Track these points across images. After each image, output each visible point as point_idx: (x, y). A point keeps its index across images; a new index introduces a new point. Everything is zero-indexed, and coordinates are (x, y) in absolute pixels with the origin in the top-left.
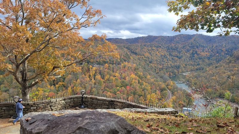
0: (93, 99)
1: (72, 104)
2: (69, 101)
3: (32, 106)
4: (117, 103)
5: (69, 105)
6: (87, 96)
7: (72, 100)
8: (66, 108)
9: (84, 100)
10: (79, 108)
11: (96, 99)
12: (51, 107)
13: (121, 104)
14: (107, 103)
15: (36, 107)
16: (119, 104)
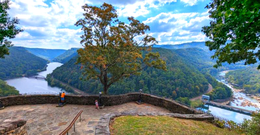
0: (147, 96)
1: (133, 99)
2: (132, 96)
3: (109, 99)
4: (165, 101)
5: (132, 99)
6: (144, 94)
7: (134, 96)
8: (130, 101)
9: (141, 96)
10: (138, 102)
11: (150, 96)
12: (120, 100)
13: (168, 102)
14: (158, 100)
15: (111, 100)
16: (166, 102)
